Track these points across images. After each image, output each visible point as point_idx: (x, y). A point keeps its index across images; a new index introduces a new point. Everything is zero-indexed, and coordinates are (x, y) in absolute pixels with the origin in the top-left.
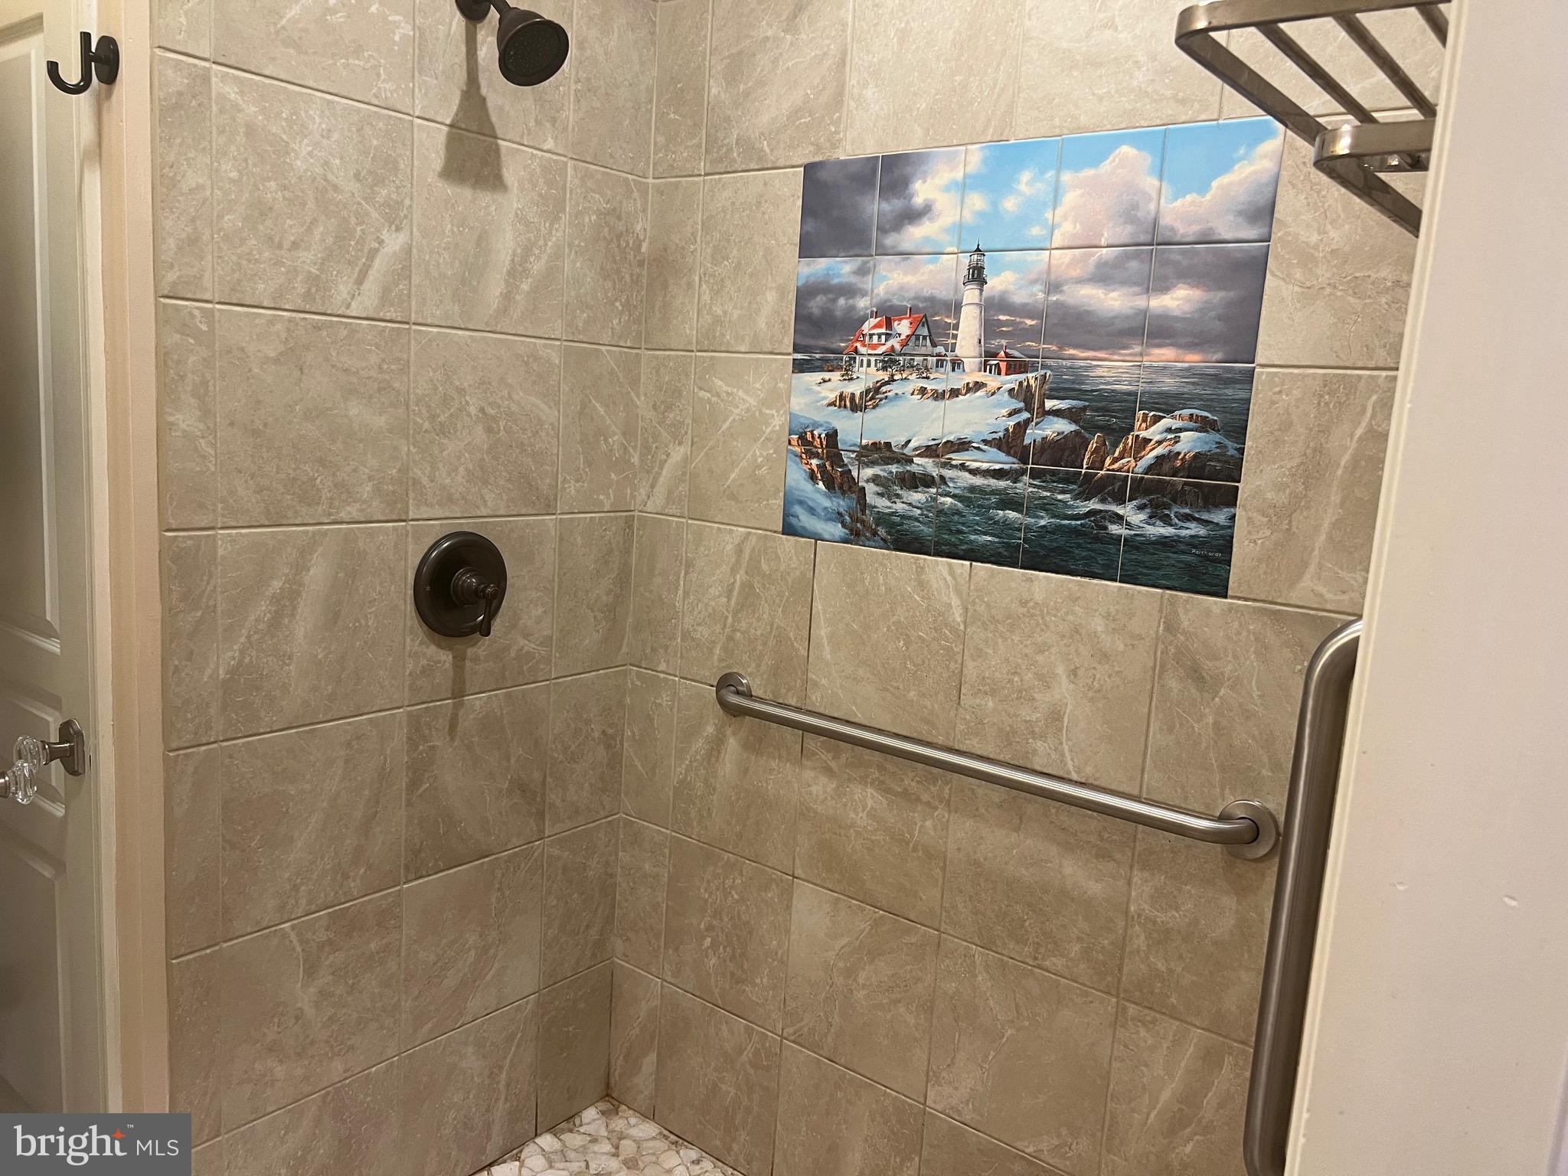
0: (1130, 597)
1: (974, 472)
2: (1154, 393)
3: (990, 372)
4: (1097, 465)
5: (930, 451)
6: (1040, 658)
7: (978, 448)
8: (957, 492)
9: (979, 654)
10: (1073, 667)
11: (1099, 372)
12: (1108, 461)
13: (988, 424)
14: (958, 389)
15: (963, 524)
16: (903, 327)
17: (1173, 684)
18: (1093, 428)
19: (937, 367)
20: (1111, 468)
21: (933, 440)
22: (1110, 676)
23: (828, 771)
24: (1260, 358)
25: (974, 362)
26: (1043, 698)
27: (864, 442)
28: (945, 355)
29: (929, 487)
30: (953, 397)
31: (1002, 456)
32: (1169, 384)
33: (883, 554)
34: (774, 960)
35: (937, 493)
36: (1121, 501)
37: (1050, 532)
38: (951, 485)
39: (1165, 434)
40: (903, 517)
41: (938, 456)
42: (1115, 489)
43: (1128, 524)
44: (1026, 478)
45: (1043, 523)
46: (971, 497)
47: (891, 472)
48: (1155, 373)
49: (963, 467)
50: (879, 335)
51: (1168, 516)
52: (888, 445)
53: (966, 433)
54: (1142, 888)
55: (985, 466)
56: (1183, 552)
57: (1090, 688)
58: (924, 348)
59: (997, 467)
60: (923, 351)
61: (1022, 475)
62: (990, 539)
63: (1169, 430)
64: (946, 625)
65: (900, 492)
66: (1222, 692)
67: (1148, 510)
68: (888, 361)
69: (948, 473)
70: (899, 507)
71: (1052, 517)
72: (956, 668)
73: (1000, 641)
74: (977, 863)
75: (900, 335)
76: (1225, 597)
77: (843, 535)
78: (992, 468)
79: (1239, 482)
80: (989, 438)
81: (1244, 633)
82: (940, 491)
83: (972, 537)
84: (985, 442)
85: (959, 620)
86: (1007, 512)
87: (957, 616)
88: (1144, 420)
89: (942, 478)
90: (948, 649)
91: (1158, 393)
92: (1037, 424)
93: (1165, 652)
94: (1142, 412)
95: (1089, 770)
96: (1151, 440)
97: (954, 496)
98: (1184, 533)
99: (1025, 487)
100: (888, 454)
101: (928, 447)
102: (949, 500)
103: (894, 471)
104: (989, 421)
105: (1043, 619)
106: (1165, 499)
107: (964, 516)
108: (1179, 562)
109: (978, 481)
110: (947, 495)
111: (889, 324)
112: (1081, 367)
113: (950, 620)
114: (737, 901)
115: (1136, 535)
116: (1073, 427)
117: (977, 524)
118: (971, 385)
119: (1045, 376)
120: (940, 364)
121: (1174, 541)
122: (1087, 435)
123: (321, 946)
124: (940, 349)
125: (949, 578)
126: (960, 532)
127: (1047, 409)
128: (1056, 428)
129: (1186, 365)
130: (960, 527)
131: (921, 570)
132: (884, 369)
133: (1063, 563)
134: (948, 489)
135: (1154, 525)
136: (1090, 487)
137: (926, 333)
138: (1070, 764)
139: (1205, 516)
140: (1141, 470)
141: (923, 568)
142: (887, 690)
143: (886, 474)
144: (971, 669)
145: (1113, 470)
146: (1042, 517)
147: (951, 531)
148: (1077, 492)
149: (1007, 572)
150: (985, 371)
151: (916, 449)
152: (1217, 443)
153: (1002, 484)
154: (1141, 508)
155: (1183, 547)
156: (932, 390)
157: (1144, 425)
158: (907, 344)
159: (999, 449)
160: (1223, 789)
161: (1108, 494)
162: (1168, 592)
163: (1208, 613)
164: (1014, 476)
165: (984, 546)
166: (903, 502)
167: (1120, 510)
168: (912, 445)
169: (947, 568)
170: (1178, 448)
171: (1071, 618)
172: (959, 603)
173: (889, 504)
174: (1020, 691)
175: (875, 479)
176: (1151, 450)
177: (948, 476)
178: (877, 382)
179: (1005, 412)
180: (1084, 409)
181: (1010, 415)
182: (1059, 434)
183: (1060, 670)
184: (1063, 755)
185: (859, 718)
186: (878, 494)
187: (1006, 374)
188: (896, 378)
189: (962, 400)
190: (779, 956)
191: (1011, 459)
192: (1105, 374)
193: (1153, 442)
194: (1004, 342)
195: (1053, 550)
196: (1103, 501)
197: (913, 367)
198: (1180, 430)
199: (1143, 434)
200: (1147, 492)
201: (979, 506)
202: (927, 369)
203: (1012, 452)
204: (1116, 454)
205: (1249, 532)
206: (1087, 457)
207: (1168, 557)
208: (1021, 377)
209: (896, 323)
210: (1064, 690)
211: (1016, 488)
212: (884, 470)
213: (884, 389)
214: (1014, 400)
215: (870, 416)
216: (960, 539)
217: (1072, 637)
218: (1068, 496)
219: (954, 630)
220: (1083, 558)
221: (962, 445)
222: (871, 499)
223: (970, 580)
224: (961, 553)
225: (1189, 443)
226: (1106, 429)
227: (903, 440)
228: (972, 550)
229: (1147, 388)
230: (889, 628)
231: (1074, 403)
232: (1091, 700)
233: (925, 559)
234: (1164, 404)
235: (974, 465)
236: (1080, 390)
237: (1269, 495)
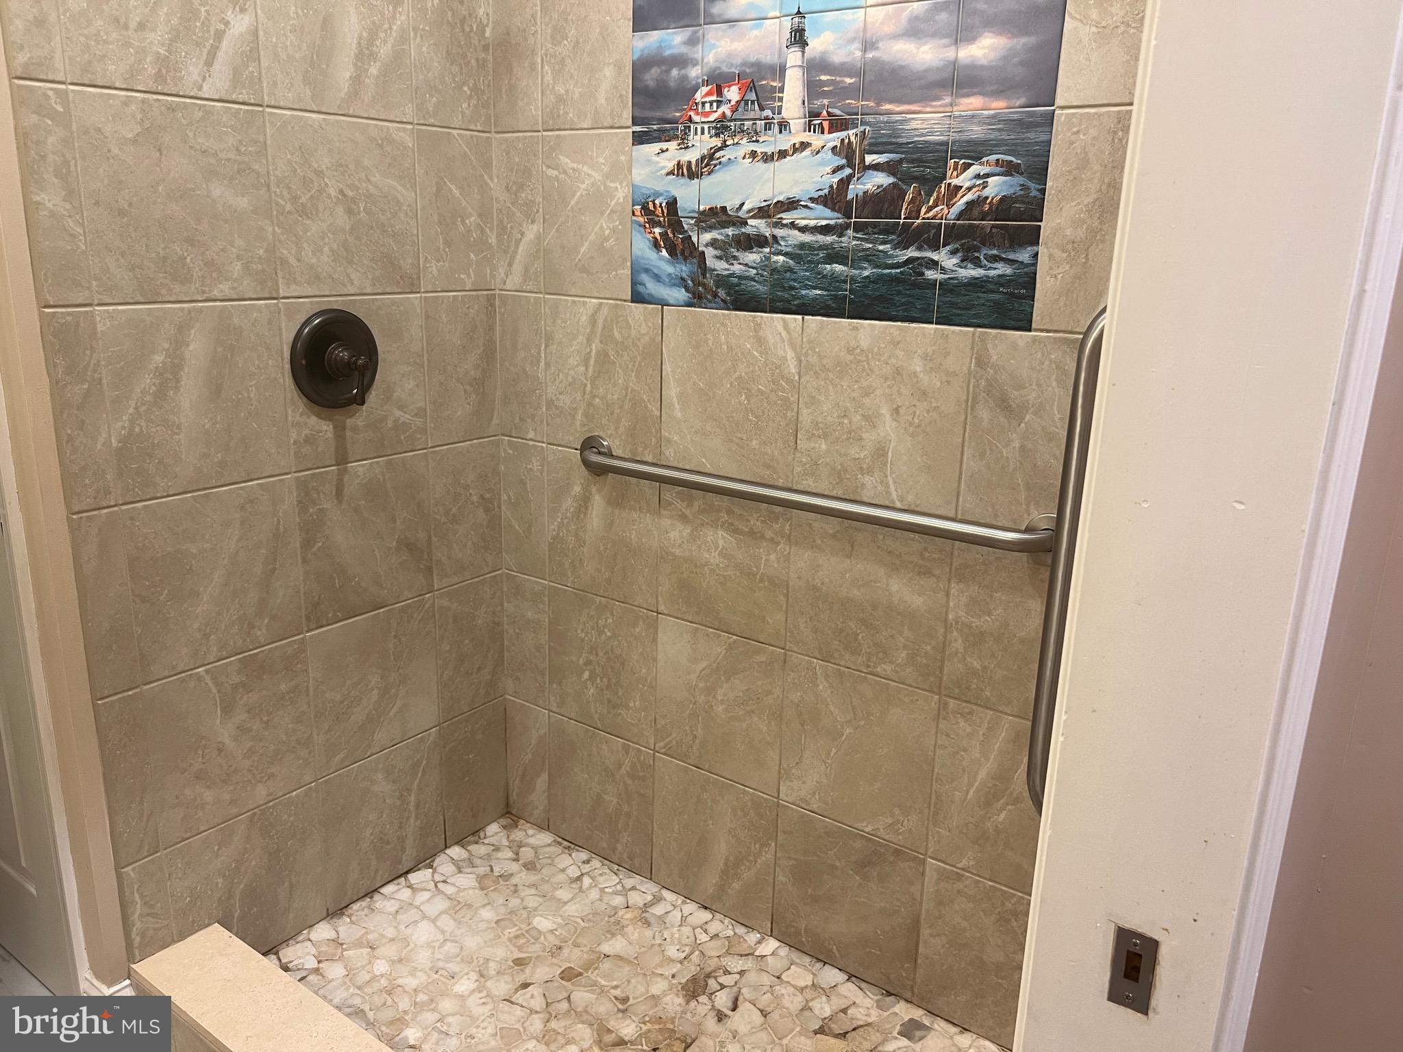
0: (945, 337)
1: (803, 230)
2: (964, 142)
3: (814, 132)
4: (914, 214)
5: (762, 212)
6: (867, 401)
7: (804, 206)
8: (788, 249)
9: (813, 401)
10: (895, 406)
11: (914, 125)
12: (923, 210)
13: (814, 182)
14: (786, 150)
15: (795, 280)
16: (733, 94)
17: (984, 414)
18: (908, 179)
19: (766, 130)
20: (926, 216)
21: (765, 201)
22: (928, 412)
23: (684, 518)
24: (1059, 101)
25: (800, 123)
26: (869, 437)
27: (702, 208)
28: (773, 118)
29: (763, 247)
30: (781, 158)
31: (828, 212)
32: (976, 132)
33: (723, 314)
34: (644, 686)
35: (771, 253)
36: (936, 248)
37: (873, 282)
38: (782, 243)
39: (974, 180)
40: (740, 277)
41: (769, 217)
42: (930, 236)
43: (943, 269)
44: (850, 232)
45: (866, 273)
46: (801, 254)
47: (728, 235)
48: (963, 122)
49: (793, 225)
50: (711, 103)
51: (978, 258)
52: (724, 209)
53: (794, 192)
54: (958, 599)
55: (812, 223)
56: (992, 292)
57: (911, 424)
58: (753, 113)
59: (824, 223)
60: (752, 115)
61: (846, 229)
62: (819, 292)
63: (978, 176)
64: (783, 377)
65: (736, 254)
66: (1028, 417)
67: (960, 254)
68: (720, 128)
69: (779, 232)
70: (737, 268)
71: (874, 268)
72: (793, 416)
73: (830, 387)
74: (814, 588)
75: (730, 101)
76: (1030, 330)
77: (686, 298)
78: (819, 225)
79: (1041, 221)
80: (816, 195)
81: (1047, 363)
82: (773, 250)
83: (804, 292)
84: (812, 200)
85: (794, 371)
86: (834, 265)
87: (792, 368)
88: (955, 169)
89: (774, 237)
90: (786, 400)
91: (967, 142)
92: (858, 179)
93: (976, 386)
94: (953, 161)
95: (910, 498)
96: (961, 187)
97: (786, 254)
98: (992, 273)
99: (849, 240)
100: (724, 218)
101: (760, 209)
102: (781, 258)
103: (730, 234)
104: (814, 180)
105: (868, 364)
106: (975, 242)
107: (796, 273)
108: (988, 301)
109: (807, 238)
110: (779, 253)
111: (719, 92)
112: (897, 121)
113: (786, 371)
114: (610, 637)
115: (949, 278)
116: (891, 180)
117: (807, 279)
118: (797, 146)
119: (864, 132)
120: (768, 127)
121: (985, 281)
122: (904, 187)
123: (235, 688)
124: (768, 113)
125: (784, 334)
126: (793, 288)
127: (867, 164)
128: (877, 181)
129: (992, 112)
130: (792, 283)
131: (758, 327)
132: (717, 135)
133: (885, 310)
134: (780, 248)
135: (965, 267)
136: (908, 237)
137: (754, 98)
138: (894, 494)
139: (1011, 256)
140: (953, 217)
141: (759, 325)
142: (732, 441)
143: (723, 238)
144: (806, 416)
145: (928, 218)
146: (866, 268)
147: (784, 287)
148: (896, 242)
149: (836, 323)
150: (810, 131)
151: (749, 211)
152: (1021, 185)
153: (829, 239)
154: (953, 253)
155: (991, 287)
156: (762, 153)
157: (955, 173)
158: (737, 110)
159: (825, 206)
160: (1028, 506)
161: (924, 241)
162: (979, 330)
163: (1014, 346)
164: (839, 230)
165: (814, 299)
166: (740, 264)
167: (935, 256)
168: (745, 208)
169: (781, 323)
170: (986, 192)
171: (893, 361)
172: (793, 355)
173: (727, 266)
174: (849, 432)
175: (713, 243)
176: (962, 197)
177: (780, 235)
178: (711, 148)
179: (829, 169)
180: (901, 161)
181: (834, 172)
182: (878, 187)
183: (885, 411)
184: (888, 487)
185: (709, 468)
186: (717, 257)
187: (830, 132)
188: (728, 143)
189: (789, 161)
190: (649, 681)
191: (836, 215)
192: (918, 126)
193: (963, 189)
194: (826, 102)
195: (875, 299)
196: (920, 248)
197: (743, 131)
198: (988, 175)
199: (955, 182)
200: (958, 238)
201: (810, 262)
202: (756, 133)
203: (837, 208)
204: (931, 203)
205: (1051, 268)
206: (904, 207)
207: (978, 297)
208: (843, 134)
209: (726, 89)
210: (888, 427)
211: (841, 242)
212: (722, 234)
213: (717, 155)
214: (837, 158)
215: (707, 181)
216: (792, 295)
217: (894, 379)
218: (889, 246)
219: (789, 381)
220: (902, 304)
221: (792, 204)
222: (710, 262)
223: (802, 333)
224: (794, 308)
225: (996, 187)
226: (922, 180)
227: (737, 203)
228: (804, 304)
229: (957, 137)
230: (731, 384)
231: (892, 156)
232: (912, 435)
233: (762, 317)
234: (972, 152)
235: (803, 223)
236: (896, 143)
237: (1068, 232)
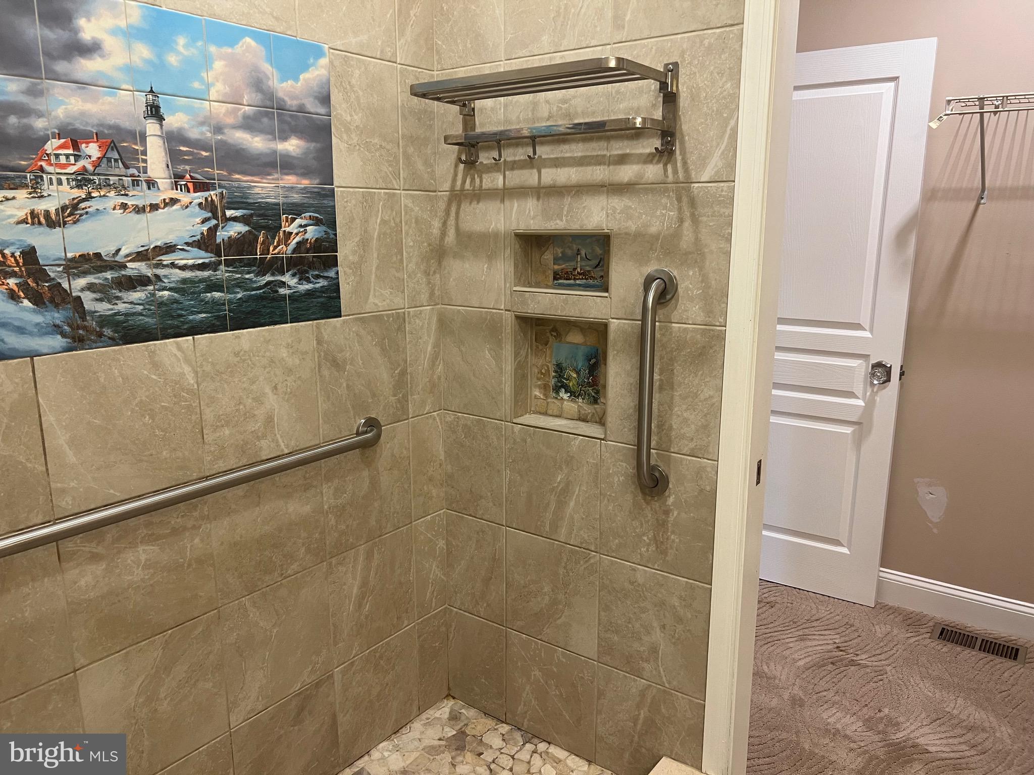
0: (297, 330)
1: (183, 268)
2: (289, 204)
3: (181, 190)
4: (266, 252)
5: (140, 256)
6: (254, 387)
7: (181, 249)
8: (172, 285)
9: (212, 400)
10: (274, 385)
11: (257, 190)
12: (271, 248)
13: (187, 230)
14: (157, 204)
15: (181, 309)
16: (93, 150)
17: (326, 373)
18: (258, 227)
19: (133, 185)
20: (273, 253)
21: (142, 246)
22: (295, 381)
23: (95, 558)
24: (336, 183)
25: (166, 182)
26: (260, 413)
27: (70, 255)
28: (139, 176)
29: (146, 285)
30: (154, 211)
31: (202, 253)
32: (296, 198)
33: (114, 350)
35: (155, 290)
36: (283, 274)
37: (245, 302)
38: (166, 281)
39: (299, 229)
40: (126, 315)
41: (149, 259)
42: (276, 266)
43: (289, 286)
44: (222, 267)
45: (239, 296)
46: (183, 288)
47: (106, 279)
48: (287, 191)
49: (173, 265)
50: (67, 156)
51: (308, 277)
52: (98, 255)
53: (171, 239)
54: (327, 495)
55: (190, 262)
56: (319, 297)
57: (286, 394)
58: (118, 169)
59: (200, 261)
60: (117, 172)
61: (219, 265)
62: (204, 315)
63: (301, 226)
64: (183, 390)
65: (120, 294)
66: (348, 367)
67: (298, 276)
68: (82, 180)
69: (161, 272)
70: (121, 307)
71: (245, 291)
72: (197, 418)
73: (226, 386)
75: (90, 157)
76: (341, 317)
77: (65, 345)
78: (197, 263)
79: (337, 252)
80: (190, 240)
81: (352, 333)
82: (157, 287)
83: (191, 317)
84: (187, 244)
85: (192, 382)
86: (214, 293)
87: (191, 379)
88: (287, 221)
89: (157, 277)
90: (189, 407)
91: (291, 204)
92: (223, 228)
93: (319, 356)
94: (285, 216)
95: (293, 443)
96: (292, 233)
97: (170, 289)
98: (318, 286)
99: (223, 273)
100: (99, 263)
101: (138, 253)
102: (166, 293)
103: (109, 277)
104: (187, 228)
105: (251, 360)
106: (305, 268)
107: (181, 303)
108: (317, 303)
109: (188, 274)
110: (164, 289)
111: (76, 146)
112: (245, 187)
113: (185, 384)
115: (294, 292)
116: (247, 228)
117: (193, 307)
118: (167, 201)
119: (222, 193)
120: (136, 183)
121: (314, 291)
122: (257, 233)
124: (133, 171)
125: (179, 354)
126: (181, 316)
127: (228, 216)
128: (236, 230)
129: (303, 186)
130: (180, 312)
131: (152, 354)
132: (79, 187)
133: (257, 320)
134: (164, 284)
135: (302, 284)
136: (265, 267)
137: (117, 156)
138: (282, 444)
139: (326, 274)
140: (290, 252)
141: (154, 352)
142: (141, 461)
143: (101, 281)
144: (209, 415)
145: (275, 254)
146: (238, 293)
147: (173, 316)
148: (257, 271)
149: (222, 336)
150: (177, 189)
151: (127, 256)
152: (325, 231)
153: (206, 274)
154: (294, 275)
155: (318, 294)
156: (133, 205)
157: (287, 224)
158: (99, 165)
159: (200, 248)
160: (355, 418)
161: (275, 269)
162: (315, 322)
163: (335, 328)
164: (214, 266)
165: (201, 321)
166: (124, 303)
167: (283, 279)
168: (123, 253)
169: (175, 345)
170: (307, 236)
171: (268, 354)
172: (190, 369)
173: (110, 307)
174: (245, 414)
175: (90, 287)
176: (293, 239)
177: (163, 274)
178: (74, 199)
179: (198, 220)
180: (251, 215)
181: (203, 222)
182: (239, 234)
183: (268, 390)
184: (277, 442)
185: (120, 496)
186: (97, 300)
187: (195, 192)
188: (93, 195)
189: (162, 213)
191: (209, 255)
192: (260, 192)
193: (293, 234)
194: (188, 168)
195: (248, 313)
196: (273, 274)
197: (109, 185)
198: (306, 226)
199: (288, 229)
200: (295, 266)
201: (191, 293)
202: (125, 188)
203: (209, 249)
204: (275, 244)
205: (346, 279)
206: (259, 247)
207: (312, 302)
208: (206, 194)
209: (84, 145)
210: (272, 401)
211: (216, 275)
212: (99, 278)
213: (82, 205)
214: (203, 211)
215: (71, 231)
216: (181, 322)
217: (270, 366)
218: (252, 275)
219: (190, 391)
220: (268, 314)
221: (169, 248)
222: (88, 305)
223: (195, 350)
224: (184, 332)
225: (312, 233)
226: (266, 228)
227: (113, 249)
228: (193, 327)
229: (285, 200)
230: (133, 411)
231: (245, 211)
232: (288, 401)
233: (155, 344)
234: (296, 210)
235: (182, 262)
236: (247, 203)
237: (351, 258)
